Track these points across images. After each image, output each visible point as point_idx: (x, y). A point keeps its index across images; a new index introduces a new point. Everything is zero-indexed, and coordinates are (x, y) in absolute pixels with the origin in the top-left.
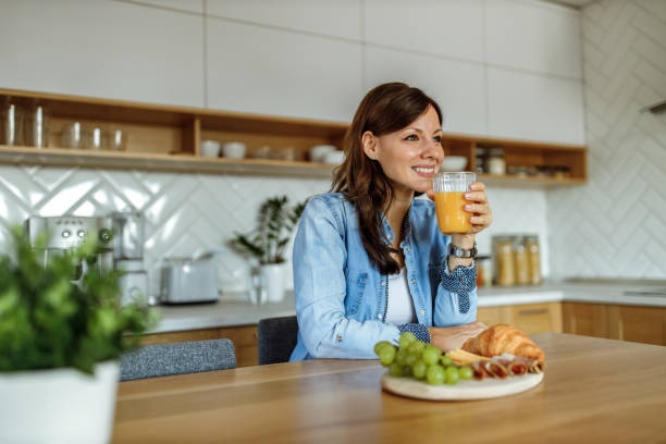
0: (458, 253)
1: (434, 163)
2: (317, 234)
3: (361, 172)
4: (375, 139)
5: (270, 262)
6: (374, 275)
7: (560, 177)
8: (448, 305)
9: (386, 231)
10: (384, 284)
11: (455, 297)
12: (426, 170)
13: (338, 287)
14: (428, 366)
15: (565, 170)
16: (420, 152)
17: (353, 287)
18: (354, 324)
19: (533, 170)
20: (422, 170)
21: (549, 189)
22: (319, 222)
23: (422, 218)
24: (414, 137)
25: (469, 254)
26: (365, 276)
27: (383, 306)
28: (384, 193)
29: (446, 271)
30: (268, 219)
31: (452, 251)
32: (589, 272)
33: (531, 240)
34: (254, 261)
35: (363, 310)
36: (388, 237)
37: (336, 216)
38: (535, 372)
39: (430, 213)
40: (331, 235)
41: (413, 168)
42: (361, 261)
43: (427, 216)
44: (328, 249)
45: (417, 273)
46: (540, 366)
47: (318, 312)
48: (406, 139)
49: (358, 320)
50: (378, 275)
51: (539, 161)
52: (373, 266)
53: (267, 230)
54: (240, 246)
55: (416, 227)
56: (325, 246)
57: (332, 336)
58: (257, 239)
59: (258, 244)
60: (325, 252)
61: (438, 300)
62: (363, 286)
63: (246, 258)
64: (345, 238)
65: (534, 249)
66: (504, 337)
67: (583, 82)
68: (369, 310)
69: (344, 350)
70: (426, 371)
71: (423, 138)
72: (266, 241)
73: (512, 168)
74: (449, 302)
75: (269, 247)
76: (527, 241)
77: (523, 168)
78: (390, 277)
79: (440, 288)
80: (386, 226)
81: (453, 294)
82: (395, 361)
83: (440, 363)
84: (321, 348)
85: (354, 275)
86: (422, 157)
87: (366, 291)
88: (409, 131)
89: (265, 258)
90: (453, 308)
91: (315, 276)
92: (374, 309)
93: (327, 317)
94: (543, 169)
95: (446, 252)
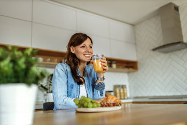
0: (99, 79)
1: (90, 53)
2: (59, 73)
3: (70, 56)
4: (74, 48)
5: (50, 92)
6: (75, 85)
7: (131, 69)
8: (97, 94)
9: (79, 73)
10: (79, 87)
11: (99, 91)
12: (88, 55)
13: (65, 88)
14: (88, 103)
15: (132, 67)
16: (85, 50)
17: (69, 88)
18: (70, 99)
19: (124, 67)
20: (86, 55)
21: (128, 73)
22: (59, 70)
23: (90, 70)
24: (84, 47)
25: (102, 79)
26: (73, 85)
27: (78, 94)
28: (77, 62)
29: (96, 84)
30: (50, 80)
31: (98, 79)
32: (140, 95)
33: (124, 87)
34: (45, 92)
35: (72, 95)
36: (80, 75)
37: (64, 68)
38: (119, 106)
39: (92, 69)
40: (62, 74)
41: (84, 55)
42: (72, 81)
43: (91, 70)
44: (62, 78)
45: (88, 85)
46: (120, 104)
47: (59, 95)
48: (82, 47)
49: (71, 98)
50: (77, 84)
51: (125, 65)
52: (75, 82)
53: (49, 83)
54: (41, 88)
55: (88, 72)
56: (61, 77)
57: (63, 102)
58: (46, 86)
59: (46, 87)
60: (61, 78)
61: (94, 93)
62: (72, 88)
63: (43, 91)
64: (67, 74)
65: (125, 89)
66: (111, 98)
67: (136, 44)
68: (74, 95)
69: (67, 106)
70: (87, 104)
71: (86, 47)
72: (49, 86)
73: (118, 67)
74: (97, 93)
75: (50, 88)
76: (123, 87)
77: (121, 66)
78: (80, 86)
79: (95, 89)
80: (79, 72)
81: (98, 91)
82: (79, 103)
83: (91, 102)
84: (60, 106)
85: (69, 85)
86: (86, 52)
87: (73, 89)
88: (82, 45)
89: (48, 91)
90: (98, 95)
91: (58, 85)
92: (76, 94)
93: (62, 96)
94: (126, 67)
95: (96, 79)
